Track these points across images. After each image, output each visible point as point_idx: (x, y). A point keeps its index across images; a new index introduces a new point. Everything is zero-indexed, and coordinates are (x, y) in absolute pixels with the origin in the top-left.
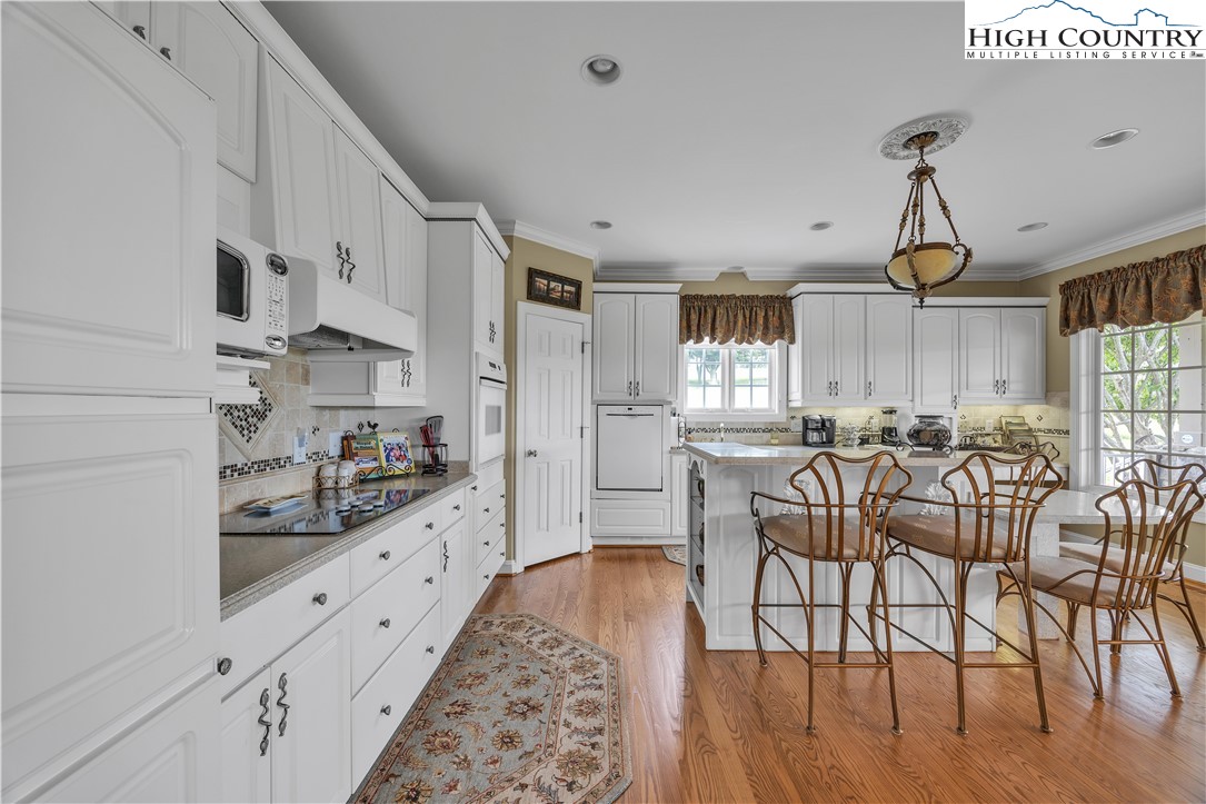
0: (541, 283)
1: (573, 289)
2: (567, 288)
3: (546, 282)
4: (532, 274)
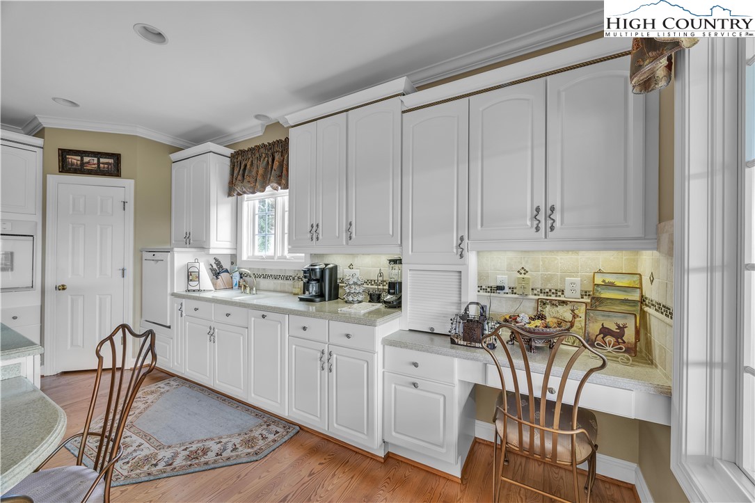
0: (74, 160)
1: (111, 161)
2: (102, 160)
3: (79, 158)
4: (63, 153)
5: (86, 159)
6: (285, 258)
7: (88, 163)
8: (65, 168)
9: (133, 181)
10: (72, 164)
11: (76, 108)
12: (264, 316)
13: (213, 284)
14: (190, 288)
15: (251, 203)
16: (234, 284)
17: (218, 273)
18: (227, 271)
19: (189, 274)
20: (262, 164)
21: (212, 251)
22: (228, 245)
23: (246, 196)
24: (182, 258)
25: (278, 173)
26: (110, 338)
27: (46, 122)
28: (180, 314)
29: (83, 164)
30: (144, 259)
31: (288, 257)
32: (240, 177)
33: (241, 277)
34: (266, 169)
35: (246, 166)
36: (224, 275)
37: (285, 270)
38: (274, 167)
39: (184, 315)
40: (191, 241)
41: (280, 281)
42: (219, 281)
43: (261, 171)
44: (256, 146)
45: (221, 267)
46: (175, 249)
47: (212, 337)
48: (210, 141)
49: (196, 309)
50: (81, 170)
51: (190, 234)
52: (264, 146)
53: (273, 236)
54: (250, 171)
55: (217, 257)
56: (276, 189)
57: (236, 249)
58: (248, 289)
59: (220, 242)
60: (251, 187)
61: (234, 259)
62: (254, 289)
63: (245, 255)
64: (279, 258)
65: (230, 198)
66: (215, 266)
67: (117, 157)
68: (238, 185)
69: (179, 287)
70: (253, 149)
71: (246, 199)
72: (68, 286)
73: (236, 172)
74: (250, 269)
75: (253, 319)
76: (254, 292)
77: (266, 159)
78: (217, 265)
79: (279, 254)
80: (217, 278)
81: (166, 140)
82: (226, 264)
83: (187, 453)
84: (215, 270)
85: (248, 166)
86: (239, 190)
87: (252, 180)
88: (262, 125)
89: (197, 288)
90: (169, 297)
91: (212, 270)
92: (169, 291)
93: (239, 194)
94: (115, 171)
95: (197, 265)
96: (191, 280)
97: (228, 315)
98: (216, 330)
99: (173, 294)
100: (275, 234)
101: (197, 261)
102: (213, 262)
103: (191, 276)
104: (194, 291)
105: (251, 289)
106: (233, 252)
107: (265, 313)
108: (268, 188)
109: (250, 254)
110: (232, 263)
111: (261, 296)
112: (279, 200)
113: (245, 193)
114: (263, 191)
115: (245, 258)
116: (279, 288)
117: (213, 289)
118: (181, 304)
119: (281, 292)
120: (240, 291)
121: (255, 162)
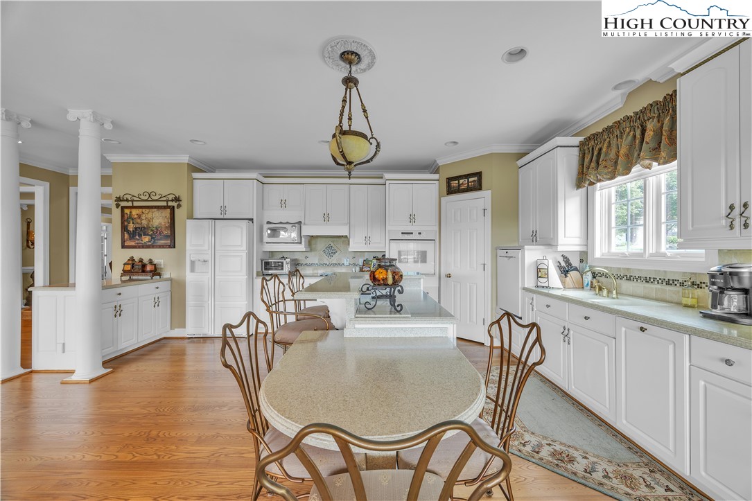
5: (461, 181)
6: (664, 255)
7: (462, 184)
8: (451, 191)
9: (490, 191)
10: (454, 187)
11: (458, 145)
12: (642, 329)
13: (562, 282)
14: (539, 284)
15: (605, 192)
16: (585, 284)
17: (567, 271)
18: (576, 269)
19: (538, 270)
20: (627, 140)
21: (560, 248)
22: (577, 241)
23: (599, 184)
24: (531, 255)
25: (652, 145)
26: (498, 322)
27: (441, 162)
28: (531, 308)
29: (459, 185)
30: (498, 256)
31: (669, 254)
32: (593, 165)
33: (594, 277)
34: (631, 146)
35: (600, 149)
36: (573, 274)
37: (665, 272)
38: (647, 139)
39: (535, 309)
40: (538, 239)
41: (655, 286)
42: (568, 280)
43: (623, 151)
44: (615, 122)
45: (570, 264)
46: (526, 247)
47: (566, 338)
48: (558, 136)
49: (548, 306)
50: (459, 191)
51: (536, 232)
52: (628, 118)
53: (642, 227)
54: (607, 154)
55: (566, 255)
56: (649, 167)
57: (587, 245)
58: (605, 292)
59: (569, 238)
60: (609, 172)
61: (584, 256)
62: (614, 292)
63: (599, 251)
64: (651, 255)
65: (580, 190)
66: (563, 264)
67: (479, 175)
68: (590, 173)
69: (530, 282)
70: (612, 127)
71: (598, 188)
72: (452, 275)
73: (587, 160)
74: (606, 268)
75: (623, 329)
76: (614, 296)
77: (632, 133)
78: (566, 263)
79: (652, 249)
80: (566, 276)
81: (513, 149)
82: (575, 262)
83: (550, 449)
84: (563, 268)
85: (604, 149)
86: (592, 179)
87: (609, 164)
88: (623, 94)
89: (546, 285)
90: (520, 291)
91: (560, 267)
92: (520, 285)
93: (592, 184)
94: (478, 187)
95: (546, 262)
96: (540, 277)
97: (586, 318)
98: (571, 332)
99: (524, 289)
100: (644, 225)
101: (545, 258)
102: (561, 260)
103: (540, 272)
104: (543, 287)
105: (609, 292)
106: (583, 249)
107: (645, 326)
108: (636, 169)
109: (605, 251)
110: (582, 261)
111: (625, 302)
112: (652, 181)
113: (599, 181)
114: (627, 174)
115: (598, 254)
116: (653, 295)
117: (562, 287)
118: (532, 299)
119: (657, 300)
120: (593, 292)
121: (614, 142)
